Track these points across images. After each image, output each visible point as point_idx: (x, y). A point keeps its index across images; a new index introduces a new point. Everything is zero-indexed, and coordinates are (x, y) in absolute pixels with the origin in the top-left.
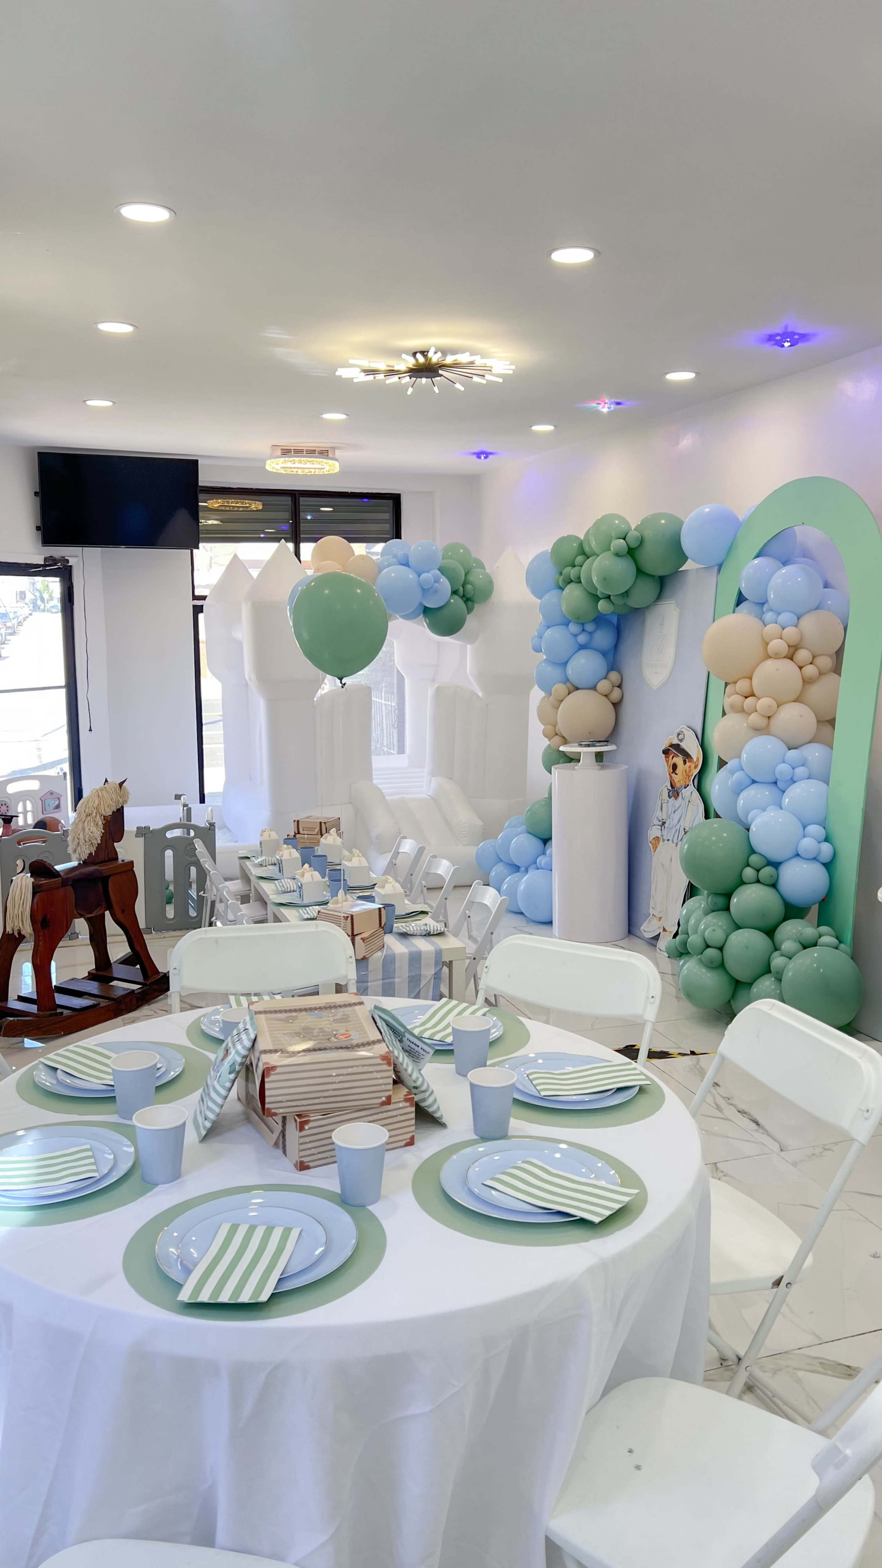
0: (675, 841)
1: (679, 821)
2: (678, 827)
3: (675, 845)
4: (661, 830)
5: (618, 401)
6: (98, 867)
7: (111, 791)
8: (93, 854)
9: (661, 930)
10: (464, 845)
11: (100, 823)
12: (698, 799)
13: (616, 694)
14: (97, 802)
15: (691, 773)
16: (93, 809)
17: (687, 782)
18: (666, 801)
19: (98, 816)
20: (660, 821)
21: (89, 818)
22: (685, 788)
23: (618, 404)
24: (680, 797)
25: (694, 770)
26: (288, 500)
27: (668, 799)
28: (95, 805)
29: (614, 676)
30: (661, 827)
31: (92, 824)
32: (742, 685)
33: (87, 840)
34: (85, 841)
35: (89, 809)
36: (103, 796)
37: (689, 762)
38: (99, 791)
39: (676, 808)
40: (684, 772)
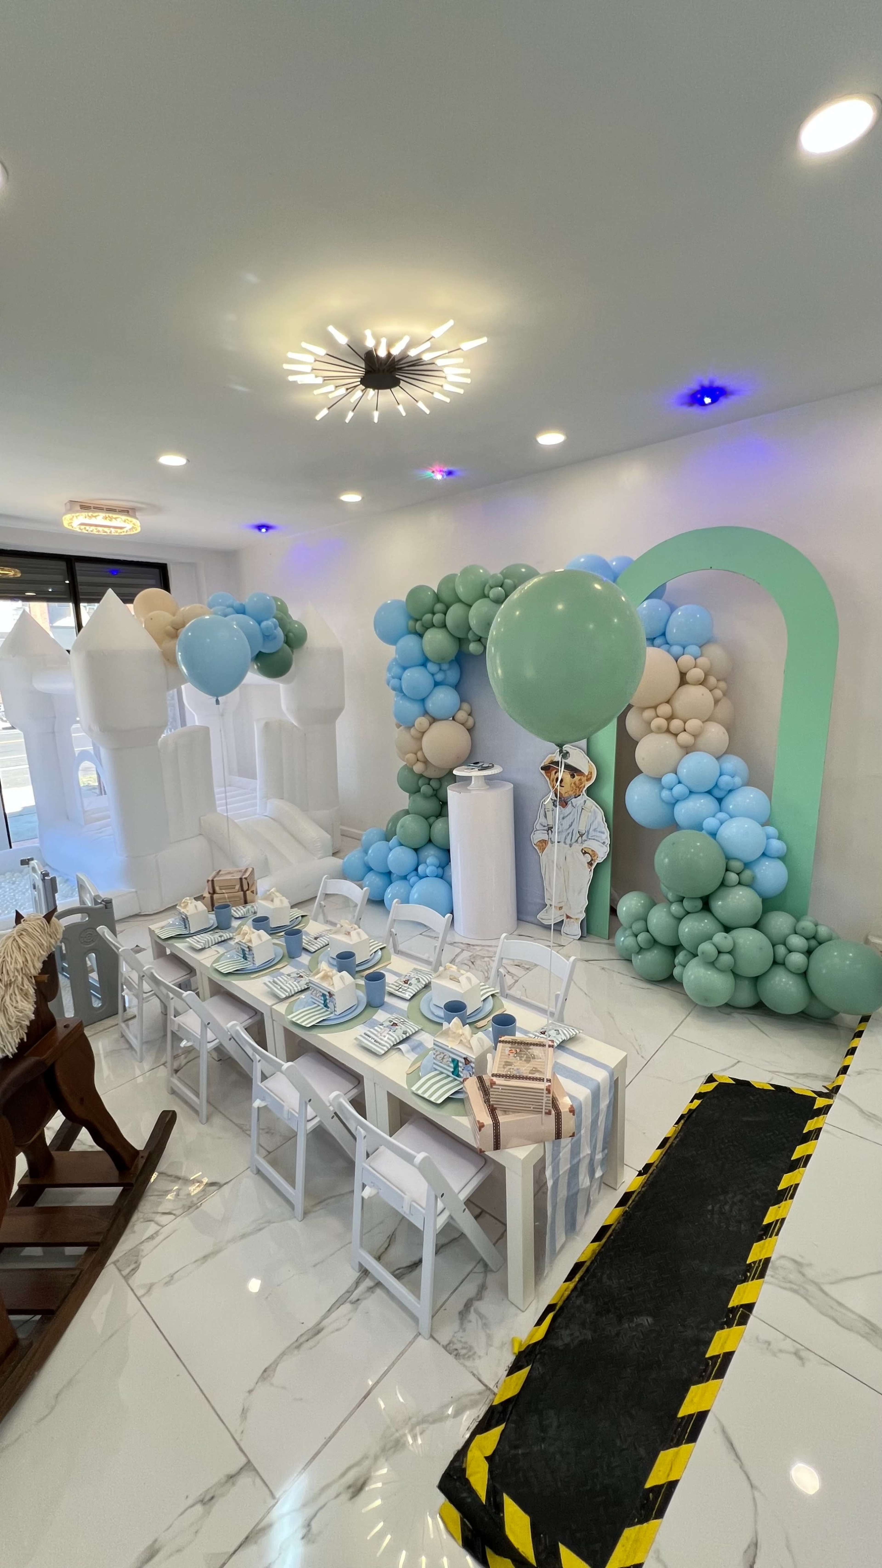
0: (568, 841)
1: (570, 826)
2: (570, 830)
3: (568, 846)
4: (548, 834)
5: (451, 468)
6: (38, 1058)
7: (36, 933)
8: (25, 1040)
9: (564, 918)
10: (320, 858)
11: (32, 991)
12: (594, 807)
13: (470, 722)
14: (20, 960)
15: (583, 785)
16: (16, 974)
17: (577, 792)
18: (551, 809)
19: (26, 981)
20: (544, 826)
21: (10, 991)
22: (576, 797)
23: (450, 473)
24: (570, 805)
25: (586, 782)
26: (63, 565)
27: (554, 807)
28: (19, 967)
29: (466, 706)
30: (548, 831)
31: (19, 998)
32: (665, 709)
33: (13, 1024)
34: (11, 1027)
35: (8, 974)
36: (27, 945)
37: (577, 775)
38: (17, 938)
39: (566, 815)
40: (573, 785)
